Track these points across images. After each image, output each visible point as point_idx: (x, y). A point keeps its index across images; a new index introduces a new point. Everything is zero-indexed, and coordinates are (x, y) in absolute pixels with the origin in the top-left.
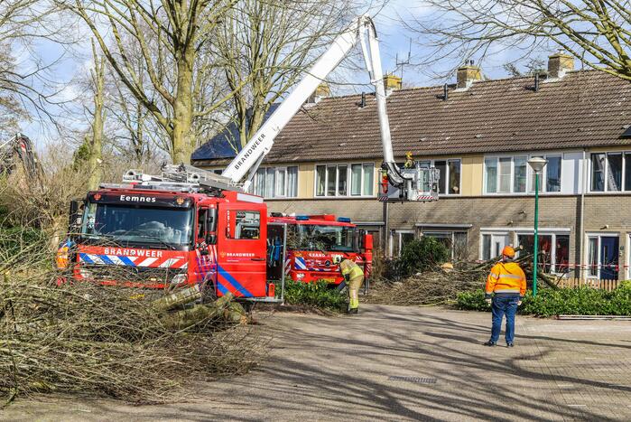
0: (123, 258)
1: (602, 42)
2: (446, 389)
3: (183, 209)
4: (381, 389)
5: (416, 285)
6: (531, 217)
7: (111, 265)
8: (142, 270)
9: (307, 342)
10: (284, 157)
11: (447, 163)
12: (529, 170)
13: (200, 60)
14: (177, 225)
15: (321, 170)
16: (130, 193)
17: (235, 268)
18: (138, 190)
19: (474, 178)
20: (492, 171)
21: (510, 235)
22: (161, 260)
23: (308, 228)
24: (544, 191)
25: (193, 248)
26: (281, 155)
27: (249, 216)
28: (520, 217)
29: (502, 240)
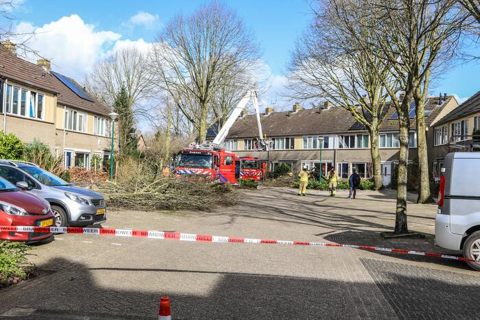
0: (191, 171)
1: (342, 100)
2: (296, 209)
3: (209, 156)
4: (277, 209)
5: (280, 180)
6: (319, 157)
7: (187, 173)
8: (197, 175)
9: (250, 197)
10: (233, 136)
11: (290, 140)
12: (318, 141)
13: (208, 105)
14: (208, 160)
15: (246, 141)
16: (192, 151)
17: (225, 174)
18: (195, 149)
19: (299, 143)
20: (305, 141)
21: (312, 163)
22: (203, 172)
23: (244, 161)
24: (323, 148)
25: (212, 168)
26: (232, 135)
27: (228, 158)
28: (315, 157)
29: (309, 165)
